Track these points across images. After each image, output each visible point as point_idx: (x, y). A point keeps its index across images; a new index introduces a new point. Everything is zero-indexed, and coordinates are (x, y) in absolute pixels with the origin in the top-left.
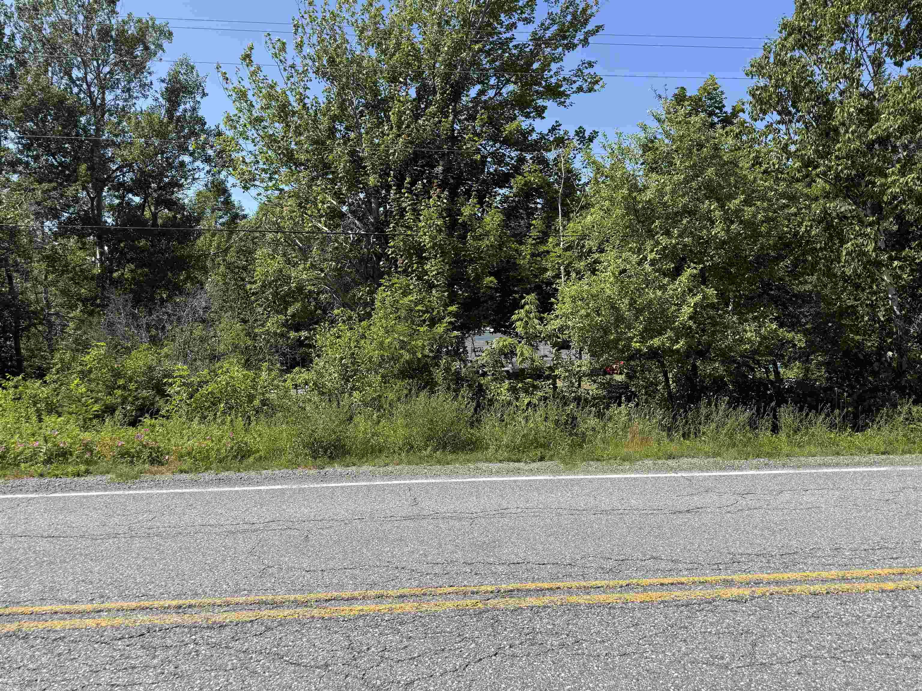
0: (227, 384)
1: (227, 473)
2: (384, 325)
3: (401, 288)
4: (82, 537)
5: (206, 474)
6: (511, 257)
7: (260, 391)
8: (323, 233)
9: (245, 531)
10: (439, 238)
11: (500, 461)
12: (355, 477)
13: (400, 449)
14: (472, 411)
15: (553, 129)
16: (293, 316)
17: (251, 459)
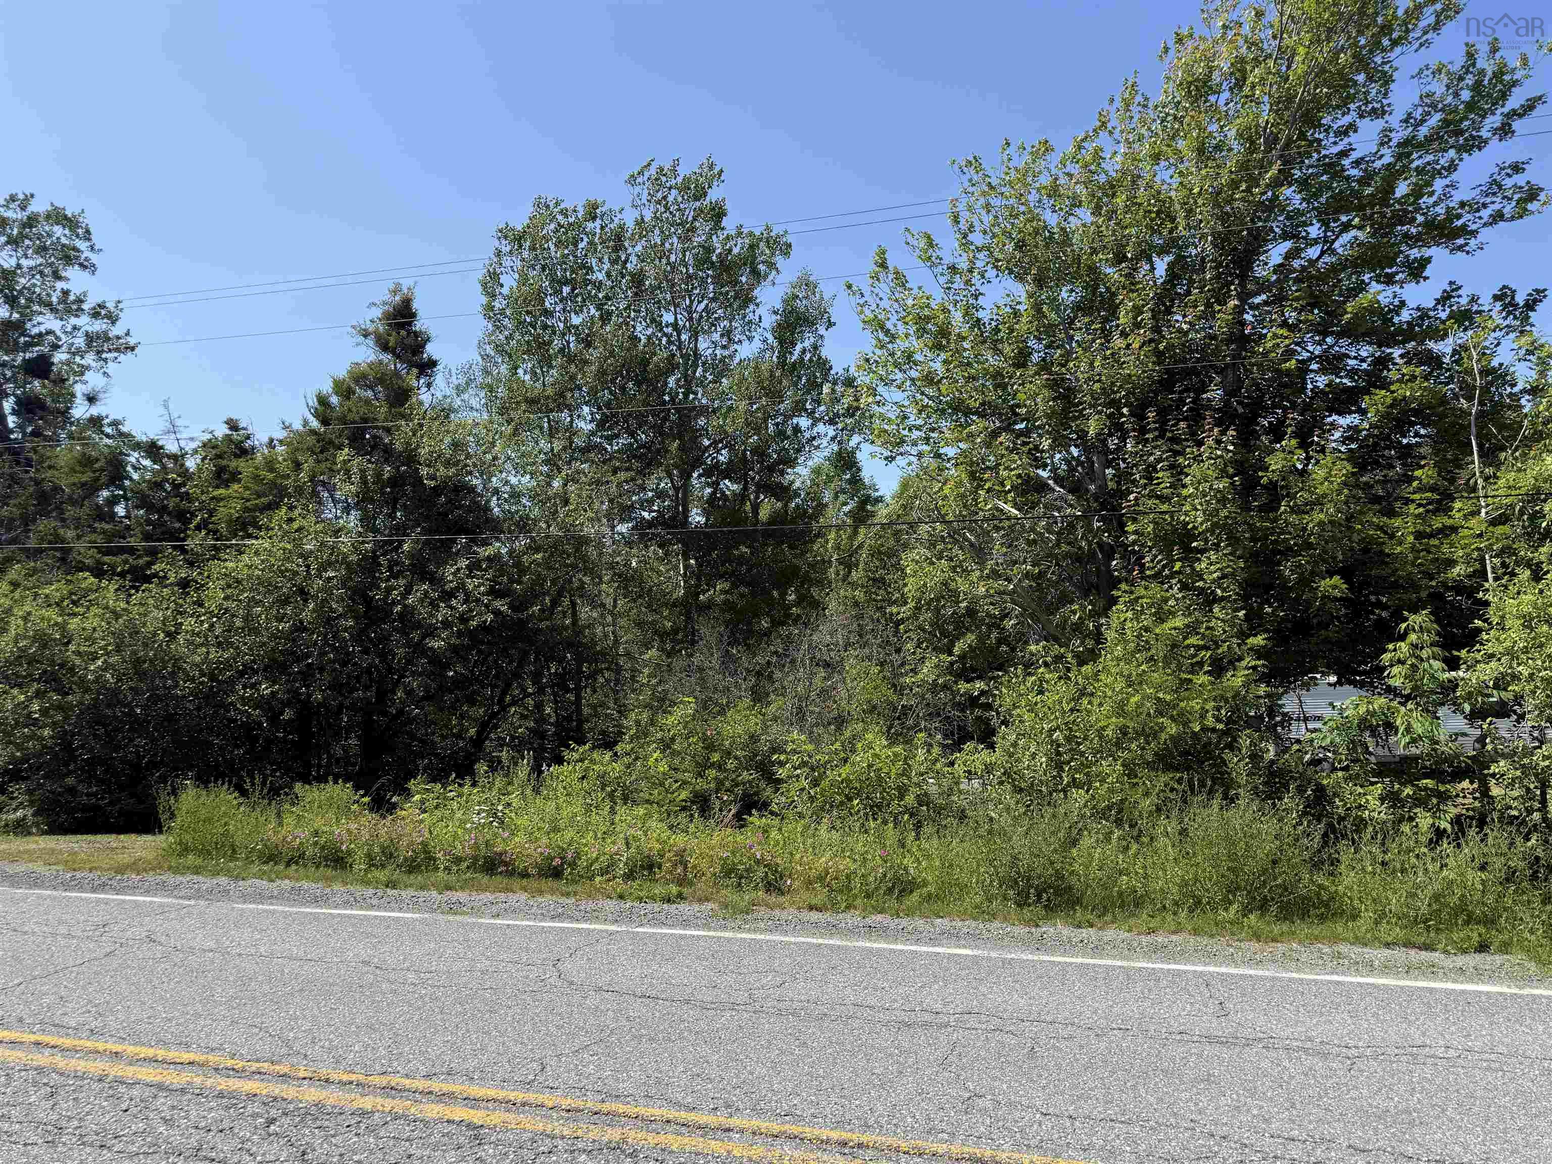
0: (870, 766)
1: (879, 917)
2: (1126, 673)
3: (1151, 606)
4: (688, 1002)
5: (848, 916)
6: (1372, 540)
7: (915, 780)
8: (1009, 519)
9: (926, 1025)
10: (1224, 513)
11: (1387, 945)
12: (1097, 950)
13: (1176, 903)
14: (1318, 838)
15: (1445, 298)
16: (962, 657)
17: (915, 897)
